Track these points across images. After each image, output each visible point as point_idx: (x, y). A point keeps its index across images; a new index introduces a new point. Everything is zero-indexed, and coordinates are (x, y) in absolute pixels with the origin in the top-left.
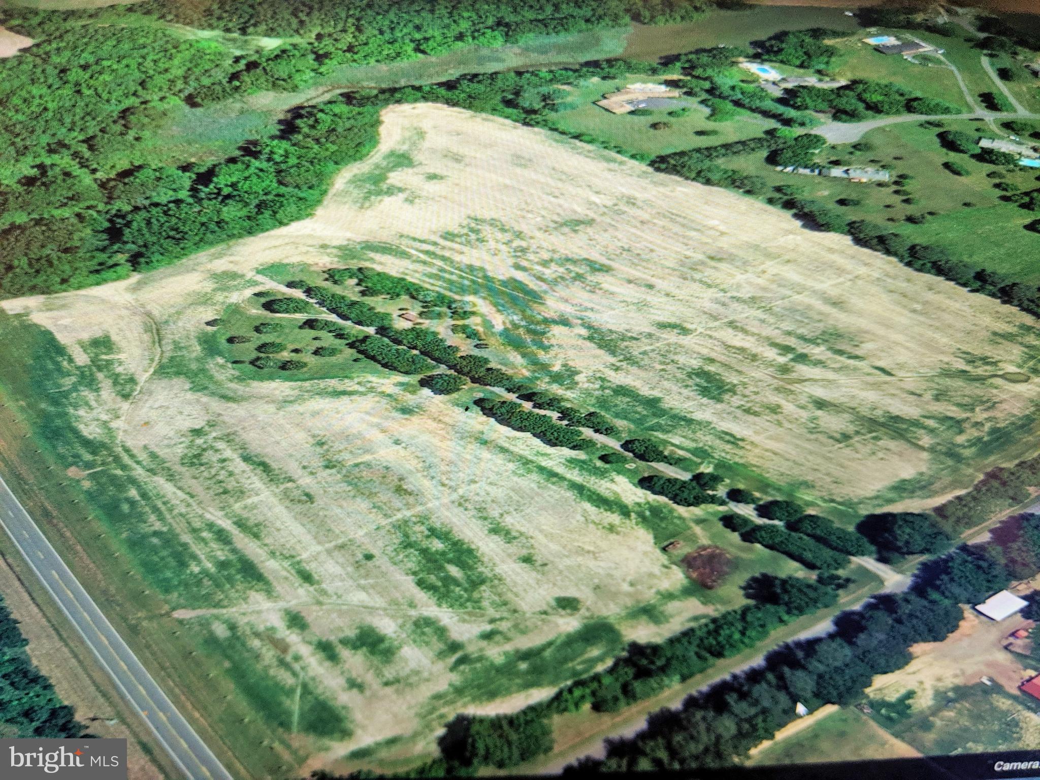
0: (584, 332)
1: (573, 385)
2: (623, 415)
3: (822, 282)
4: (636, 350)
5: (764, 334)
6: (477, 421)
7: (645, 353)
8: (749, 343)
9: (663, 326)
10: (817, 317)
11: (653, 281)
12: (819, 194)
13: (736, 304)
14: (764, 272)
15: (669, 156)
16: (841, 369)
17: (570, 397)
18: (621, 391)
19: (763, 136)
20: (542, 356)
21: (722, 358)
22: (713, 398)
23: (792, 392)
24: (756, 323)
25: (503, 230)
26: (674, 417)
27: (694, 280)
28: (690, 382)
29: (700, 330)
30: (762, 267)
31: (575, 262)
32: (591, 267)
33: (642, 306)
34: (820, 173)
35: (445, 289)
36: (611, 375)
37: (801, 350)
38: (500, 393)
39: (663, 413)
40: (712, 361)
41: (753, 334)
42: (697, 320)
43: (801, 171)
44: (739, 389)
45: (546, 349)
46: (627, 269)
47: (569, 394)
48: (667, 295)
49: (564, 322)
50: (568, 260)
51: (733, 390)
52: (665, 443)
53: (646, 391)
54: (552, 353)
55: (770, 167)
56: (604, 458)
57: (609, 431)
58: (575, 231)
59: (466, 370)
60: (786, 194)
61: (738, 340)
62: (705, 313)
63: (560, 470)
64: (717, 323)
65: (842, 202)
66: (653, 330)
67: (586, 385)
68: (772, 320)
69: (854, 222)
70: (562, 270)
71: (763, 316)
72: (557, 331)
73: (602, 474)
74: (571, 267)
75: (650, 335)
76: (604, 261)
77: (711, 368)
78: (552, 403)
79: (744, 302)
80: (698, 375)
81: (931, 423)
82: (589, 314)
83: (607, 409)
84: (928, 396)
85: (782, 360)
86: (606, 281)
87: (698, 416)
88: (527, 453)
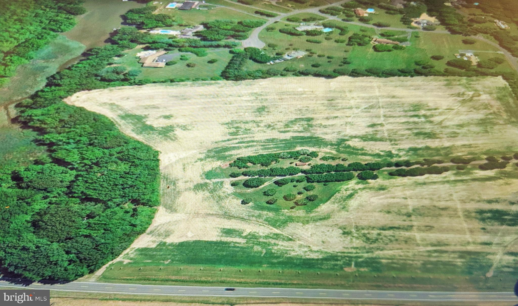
13: (369, 110)
31: (295, 121)
32: (305, 121)
58: (268, 112)
71: (387, 110)
74: (299, 124)
76: (302, 117)
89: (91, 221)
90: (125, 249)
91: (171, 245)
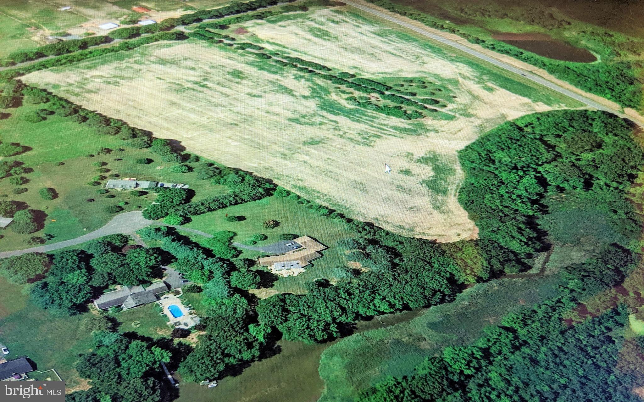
0: (295, 93)
1: (294, 75)
2: (272, 66)
3: (178, 114)
4: (270, 87)
5: (213, 92)
6: (329, 65)
7: (267, 85)
8: (219, 88)
9: (260, 96)
10: (185, 98)
11: (266, 115)
12: (162, 167)
13: (224, 104)
14: (208, 118)
15: (264, 196)
16: (179, 79)
17: (294, 71)
18: (275, 73)
19: (193, 217)
20: (310, 84)
21: (233, 84)
22: (237, 70)
23: (204, 73)
24: (215, 96)
25: (351, 139)
26: (253, 65)
27: (245, 115)
28: (246, 75)
29: (242, 94)
30: (209, 121)
31: (307, 124)
32: (299, 121)
33: (270, 104)
34: (158, 183)
35: (365, 111)
36: (280, 78)
37: (197, 86)
38: (323, 73)
39: (257, 66)
40: (237, 83)
41: (218, 91)
42: (243, 98)
43: (170, 185)
44: (226, 73)
45: (309, 87)
46: (280, 120)
47: (296, 72)
48: (258, 109)
49: (305, 97)
50: (312, 125)
51: (229, 73)
52: (255, 58)
53: (265, 73)
54: (306, 86)
55: (192, 188)
56: (278, 54)
57: (277, 61)
58: (312, 139)
59: (340, 80)
60: (186, 166)
61: (225, 90)
62: (240, 101)
63: (292, 52)
64: (234, 96)
65: (149, 161)
66: (264, 94)
67: (289, 75)
68: (208, 97)
69: (147, 147)
70: (313, 120)
71: (212, 99)
72: (307, 93)
73: (277, 50)
74: (308, 121)
75: (265, 92)
76: (293, 124)
77: (237, 80)
78: (301, 69)
79: (220, 105)
80: (243, 78)
81: (147, 62)
82: (295, 101)
83: (279, 67)
84: (144, 70)
85: (206, 83)
86: (290, 115)
87: (243, 65)
88: (306, 56)
89: (561, 133)
90: (557, 111)
91: (530, 98)
